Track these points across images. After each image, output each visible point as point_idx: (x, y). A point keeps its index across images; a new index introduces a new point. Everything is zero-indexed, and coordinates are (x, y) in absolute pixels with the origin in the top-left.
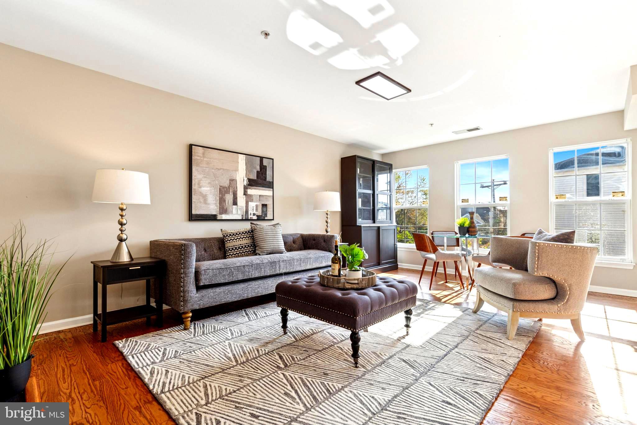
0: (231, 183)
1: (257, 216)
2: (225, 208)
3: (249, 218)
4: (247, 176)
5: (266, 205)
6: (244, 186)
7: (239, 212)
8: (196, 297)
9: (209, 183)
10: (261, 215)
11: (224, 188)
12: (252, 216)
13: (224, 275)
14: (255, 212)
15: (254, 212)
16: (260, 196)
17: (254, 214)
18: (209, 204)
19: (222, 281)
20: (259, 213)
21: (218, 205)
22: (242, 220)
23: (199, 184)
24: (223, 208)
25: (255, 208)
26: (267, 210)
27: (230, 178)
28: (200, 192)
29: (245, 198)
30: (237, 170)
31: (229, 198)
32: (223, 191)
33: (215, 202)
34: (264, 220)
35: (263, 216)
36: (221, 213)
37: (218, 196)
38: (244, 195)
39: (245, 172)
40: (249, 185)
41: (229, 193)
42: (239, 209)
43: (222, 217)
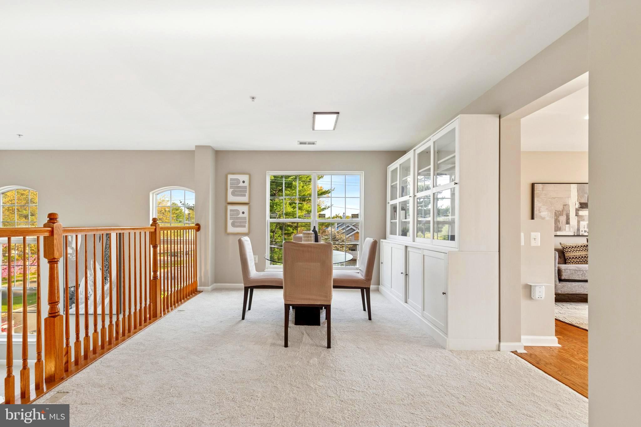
0: (565, 207)
2: (559, 227)
3: (581, 235)
4: (579, 200)
6: (576, 208)
7: (571, 229)
8: (559, 286)
9: (547, 209)
11: (558, 211)
12: (583, 233)
13: (578, 275)
15: (585, 230)
17: (585, 231)
19: (577, 279)
22: (574, 236)
23: (539, 210)
24: (558, 227)
25: (586, 226)
27: (563, 204)
28: (540, 216)
29: (577, 219)
30: (569, 197)
31: (563, 219)
32: (558, 215)
36: (557, 230)
37: (554, 218)
38: (576, 216)
39: (577, 197)
40: (580, 208)
41: (563, 215)
42: (572, 227)
43: (557, 233)
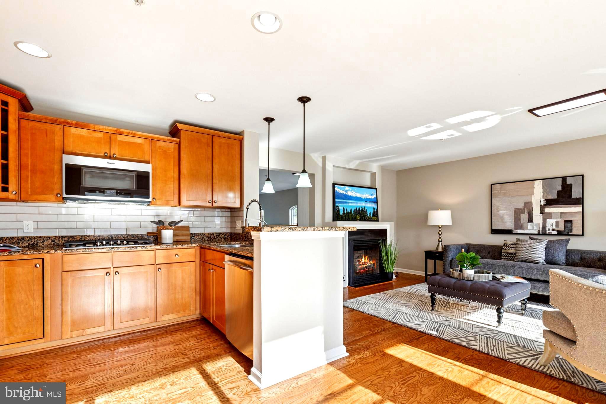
0: (527, 204)
1: (557, 231)
2: (520, 225)
3: (547, 233)
4: (544, 197)
5: (570, 221)
6: (541, 206)
7: (535, 228)
9: (506, 208)
10: (563, 230)
11: (519, 209)
12: (551, 231)
14: (554, 227)
16: (561, 213)
17: (553, 230)
18: (505, 222)
20: (561, 228)
21: (514, 223)
22: (539, 234)
23: (497, 209)
24: (518, 225)
25: (554, 224)
26: (572, 226)
27: (525, 202)
28: (499, 215)
29: (542, 217)
30: (532, 194)
31: (524, 217)
32: (518, 213)
33: (510, 221)
34: (569, 235)
35: (567, 231)
36: (516, 229)
37: (514, 216)
38: (541, 213)
39: (542, 194)
40: (546, 205)
41: (524, 214)
42: (535, 225)
43: (517, 231)
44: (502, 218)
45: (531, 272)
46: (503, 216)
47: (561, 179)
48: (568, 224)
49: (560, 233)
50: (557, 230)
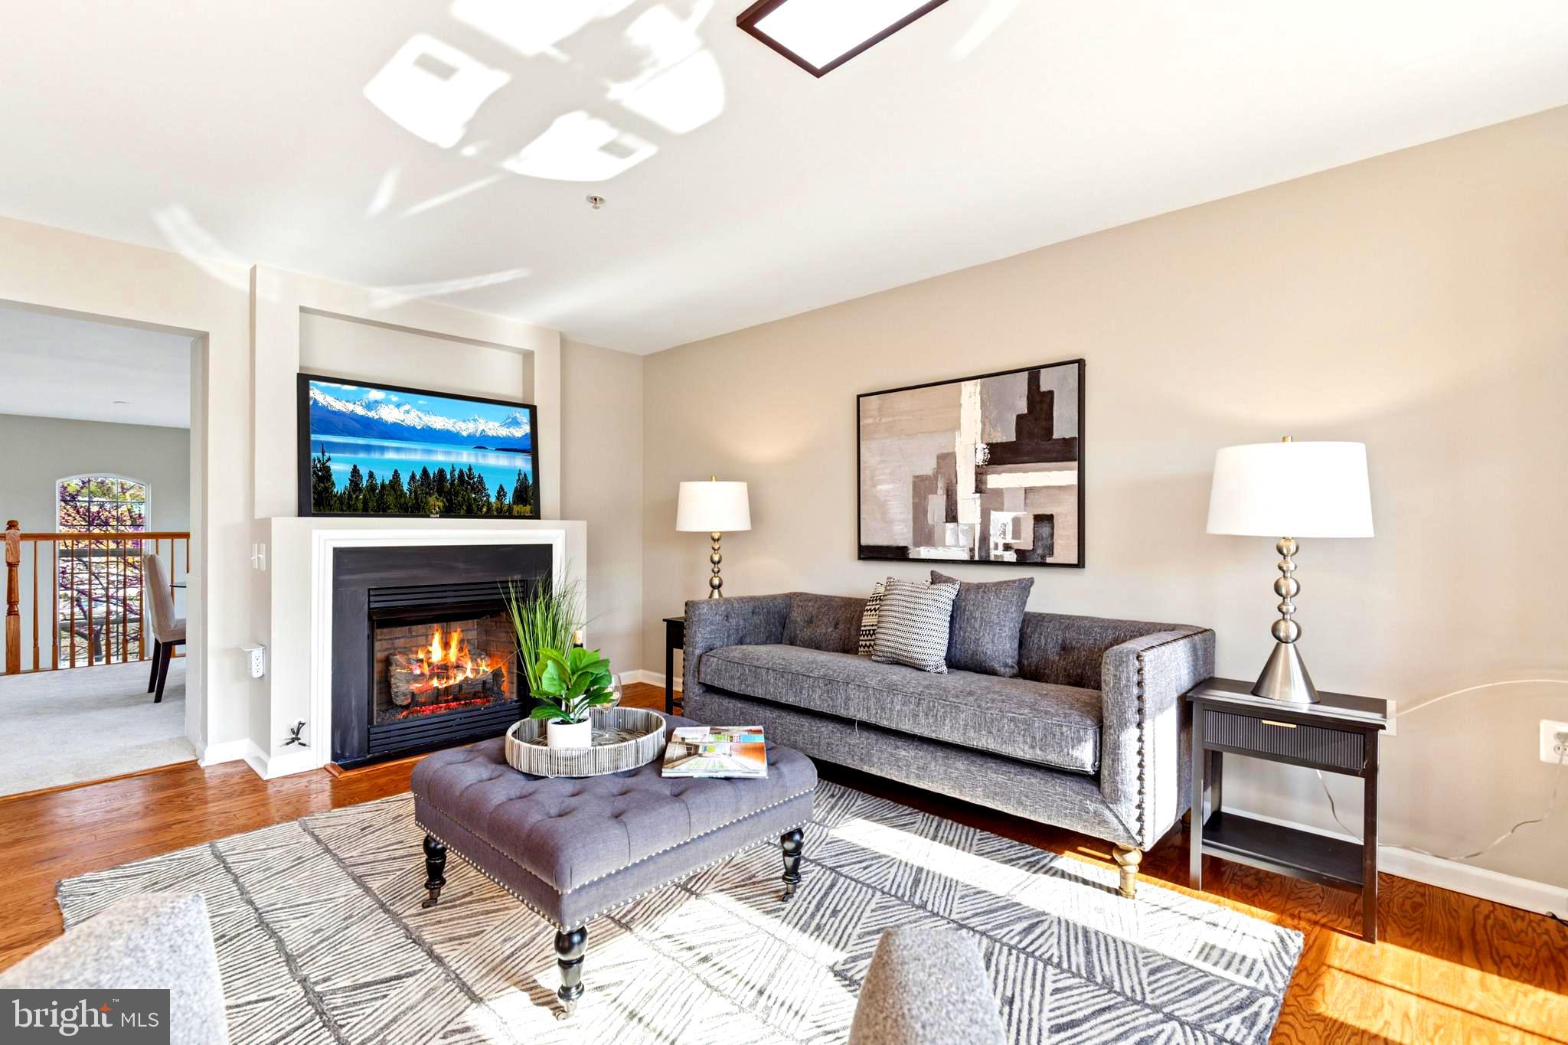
0: (943, 463)
1: (1018, 551)
2: (927, 530)
3: (992, 558)
4: (986, 436)
5: (1049, 518)
6: (977, 466)
7: (963, 541)
9: (893, 473)
10: (1031, 548)
11: (923, 479)
12: (1000, 552)
14: (1009, 540)
15: (1007, 542)
16: (1028, 491)
17: (1007, 547)
18: (892, 522)
20: (1026, 540)
21: (912, 523)
22: (971, 562)
23: (872, 479)
24: (922, 530)
25: (1009, 529)
26: (1052, 535)
27: (939, 452)
28: (876, 496)
29: (978, 502)
30: (956, 426)
31: (937, 504)
32: (921, 487)
33: (903, 516)
34: (1044, 565)
35: (1040, 551)
36: (917, 544)
37: (911, 501)
38: (976, 492)
39: (980, 426)
40: (990, 462)
41: (936, 493)
42: (964, 532)
43: (919, 552)
44: (883, 506)
45: (889, 706)
46: (886, 501)
47: (1026, 374)
48: (1044, 529)
49: (1024, 559)
50: (1016, 547)
